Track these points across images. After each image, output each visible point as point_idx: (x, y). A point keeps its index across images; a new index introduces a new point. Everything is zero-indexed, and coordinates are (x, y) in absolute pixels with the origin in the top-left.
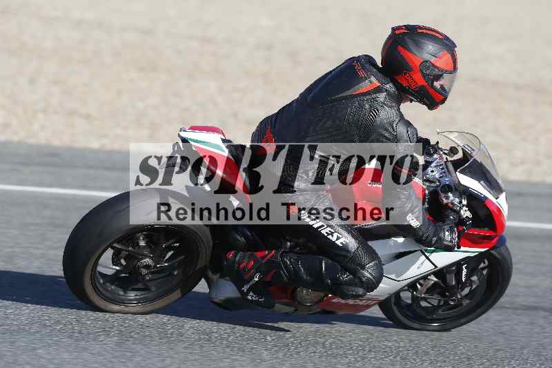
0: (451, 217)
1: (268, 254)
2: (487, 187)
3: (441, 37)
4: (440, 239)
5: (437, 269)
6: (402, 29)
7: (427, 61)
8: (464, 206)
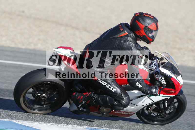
0: (157, 84)
1: (88, 94)
2: (172, 73)
3: (152, 18)
4: (152, 92)
5: (154, 102)
6: (138, 14)
7: (146, 27)
8: (163, 79)
